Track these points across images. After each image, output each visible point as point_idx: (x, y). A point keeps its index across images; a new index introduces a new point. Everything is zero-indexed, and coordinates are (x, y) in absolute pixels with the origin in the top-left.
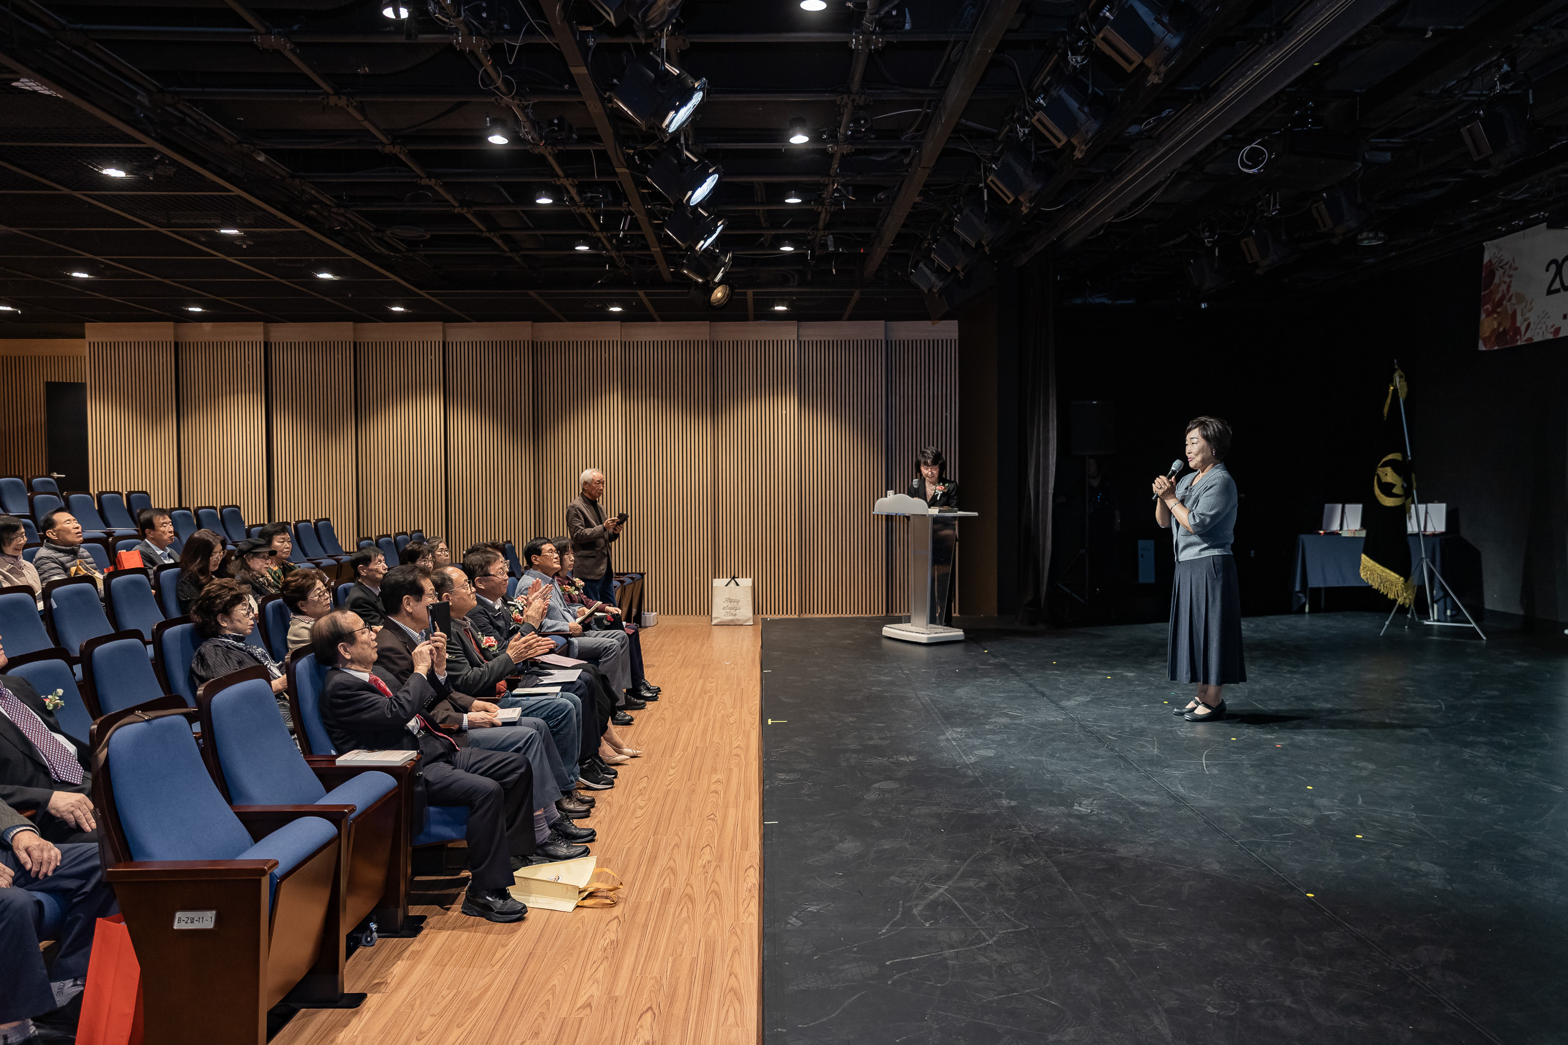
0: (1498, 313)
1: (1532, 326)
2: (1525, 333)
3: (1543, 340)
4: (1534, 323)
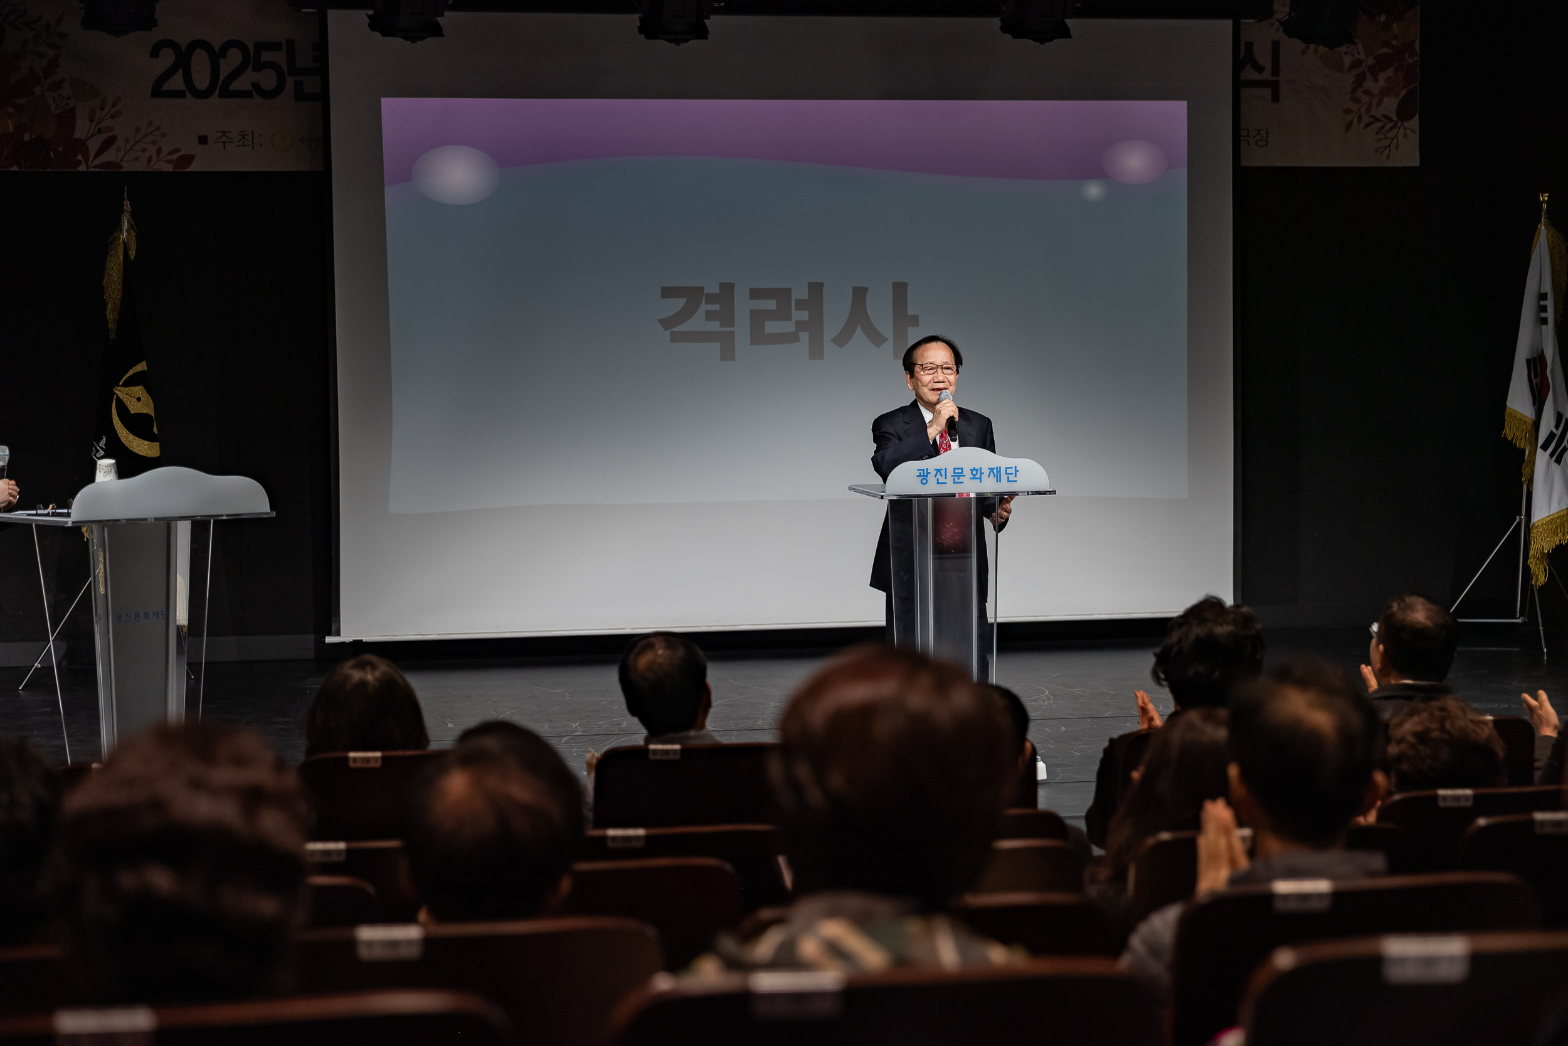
0: (18, 107)
1: (119, 143)
2: (97, 155)
3: (149, 170)
4: (127, 141)
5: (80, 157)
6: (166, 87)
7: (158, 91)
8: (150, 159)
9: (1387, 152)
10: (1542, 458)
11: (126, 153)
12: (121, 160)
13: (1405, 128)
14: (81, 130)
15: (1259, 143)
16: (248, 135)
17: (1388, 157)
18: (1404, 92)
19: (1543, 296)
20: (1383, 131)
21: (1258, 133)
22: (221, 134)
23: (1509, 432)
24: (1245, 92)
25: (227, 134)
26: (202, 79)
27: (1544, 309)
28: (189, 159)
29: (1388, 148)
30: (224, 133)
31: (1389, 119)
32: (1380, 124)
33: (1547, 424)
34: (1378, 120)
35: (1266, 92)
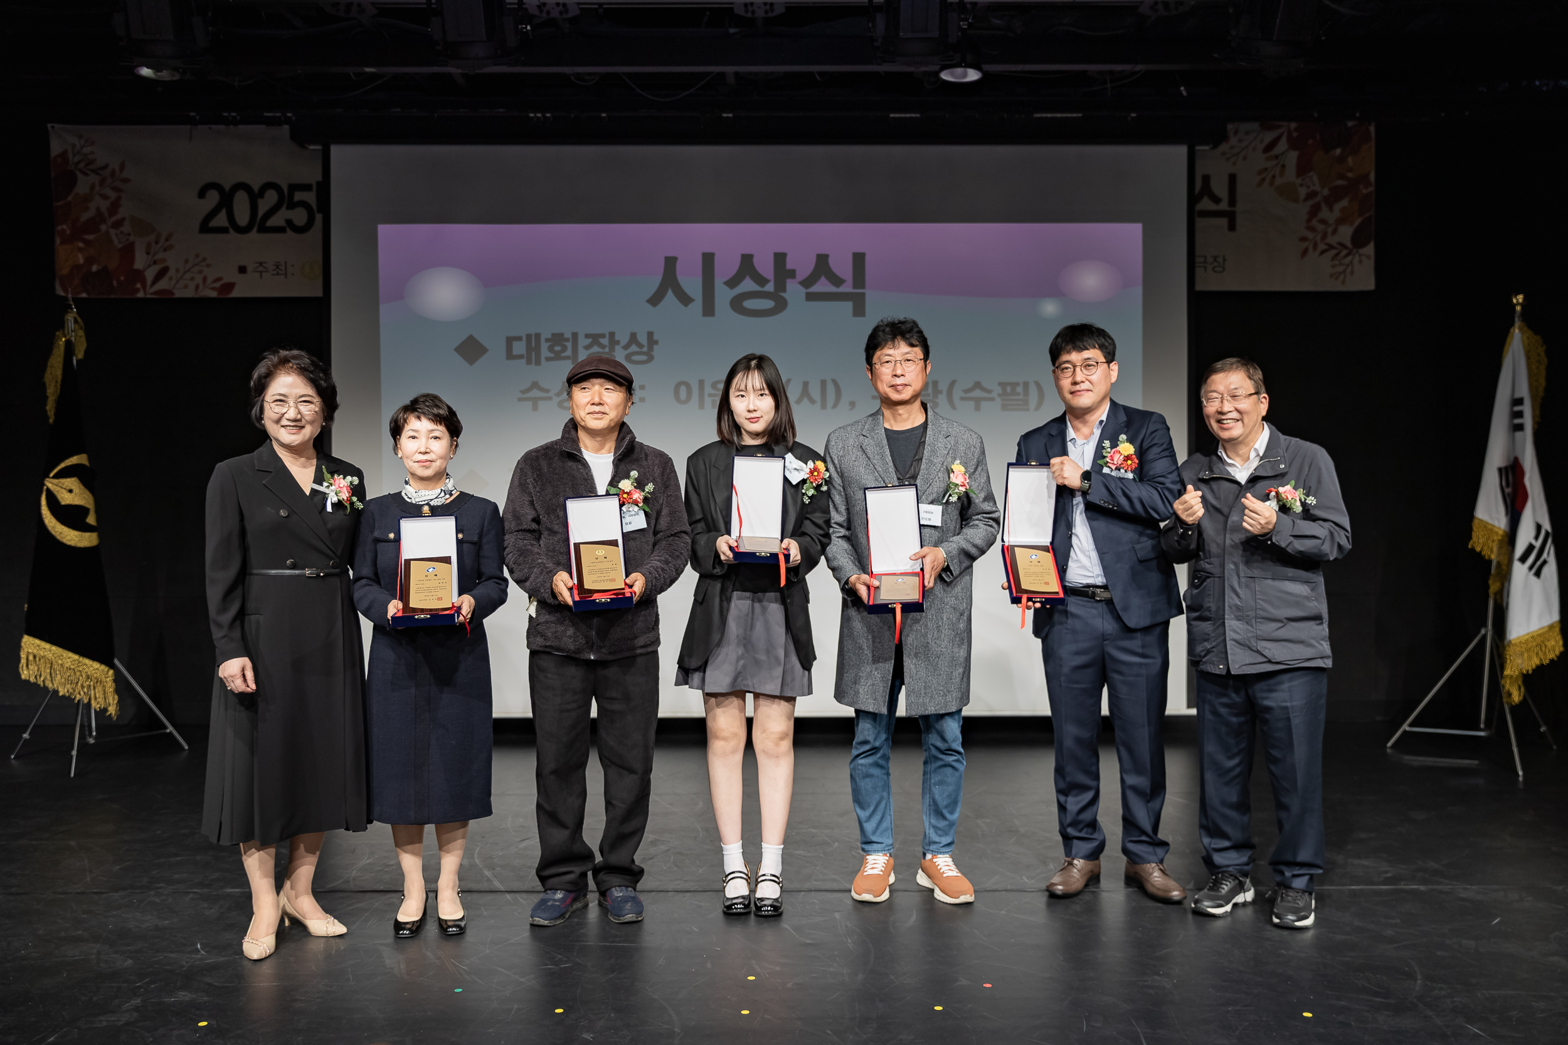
1: (171, 272)
2: (154, 282)
3: (197, 296)
4: (177, 270)
5: (138, 285)
6: (214, 223)
7: (205, 228)
8: (197, 287)
9: (1342, 277)
11: (177, 282)
12: (173, 288)
13: (1360, 255)
14: (140, 262)
15: (1217, 269)
16: (281, 265)
17: (1343, 282)
18: (1358, 221)
19: (1519, 402)
20: (1339, 257)
21: (1215, 260)
22: (257, 265)
24: (1200, 222)
25: (264, 265)
26: (243, 218)
27: (1520, 414)
28: (230, 286)
30: (261, 264)
31: (1345, 247)
32: (1334, 252)
33: (1525, 536)
34: (1331, 247)
35: (1223, 222)
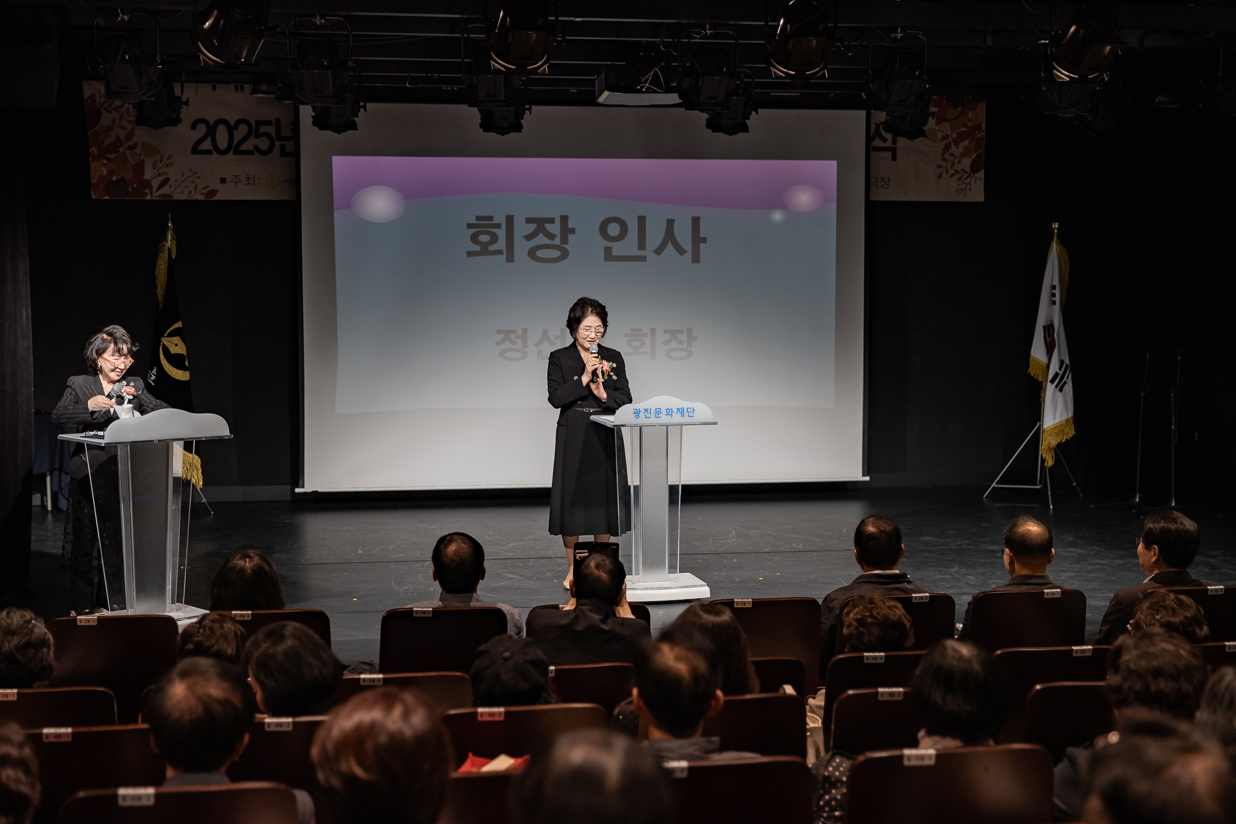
0: (109, 160)
1: (171, 182)
2: (159, 189)
3: (190, 199)
4: (176, 181)
5: (147, 191)
6: (202, 147)
7: (195, 150)
8: (190, 193)
9: (963, 192)
10: (1050, 389)
11: (176, 188)
12: (173, 193)
13: (975, 178)
14: (148, 174)
15: (884, 186)
16: (251, 178)
17: (965, 195)
18: (974, 155)
19: (1054, 287)
20: (962, 179)
21: (883, 180)
22: (234, 177)
23: (1032, 371)
24: (874, 155)
25: (238, 177)
26: (223, 143)
27: (1054, 295)
28: (214, 192)
29: (964, 191)
30: (236, 176)
31: (966, 172)
32: (959, 175)
33: (1054, 368)
34: (958, 172)
35: (888, 155)
